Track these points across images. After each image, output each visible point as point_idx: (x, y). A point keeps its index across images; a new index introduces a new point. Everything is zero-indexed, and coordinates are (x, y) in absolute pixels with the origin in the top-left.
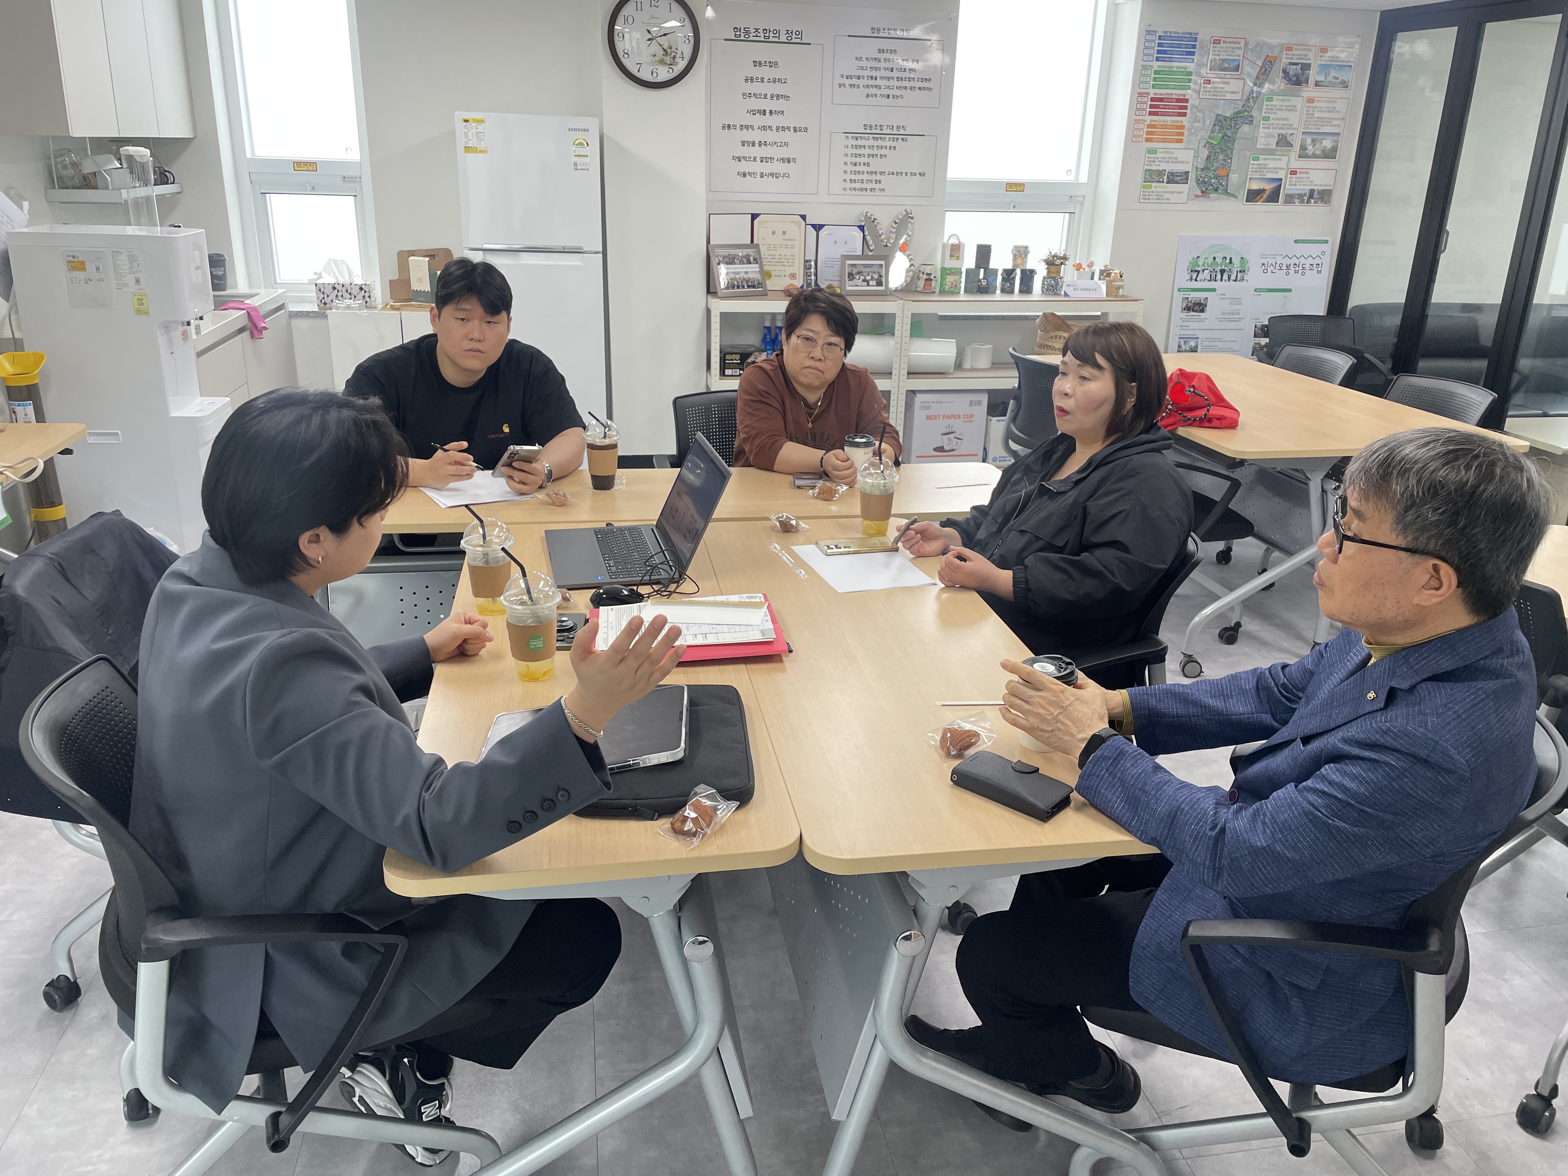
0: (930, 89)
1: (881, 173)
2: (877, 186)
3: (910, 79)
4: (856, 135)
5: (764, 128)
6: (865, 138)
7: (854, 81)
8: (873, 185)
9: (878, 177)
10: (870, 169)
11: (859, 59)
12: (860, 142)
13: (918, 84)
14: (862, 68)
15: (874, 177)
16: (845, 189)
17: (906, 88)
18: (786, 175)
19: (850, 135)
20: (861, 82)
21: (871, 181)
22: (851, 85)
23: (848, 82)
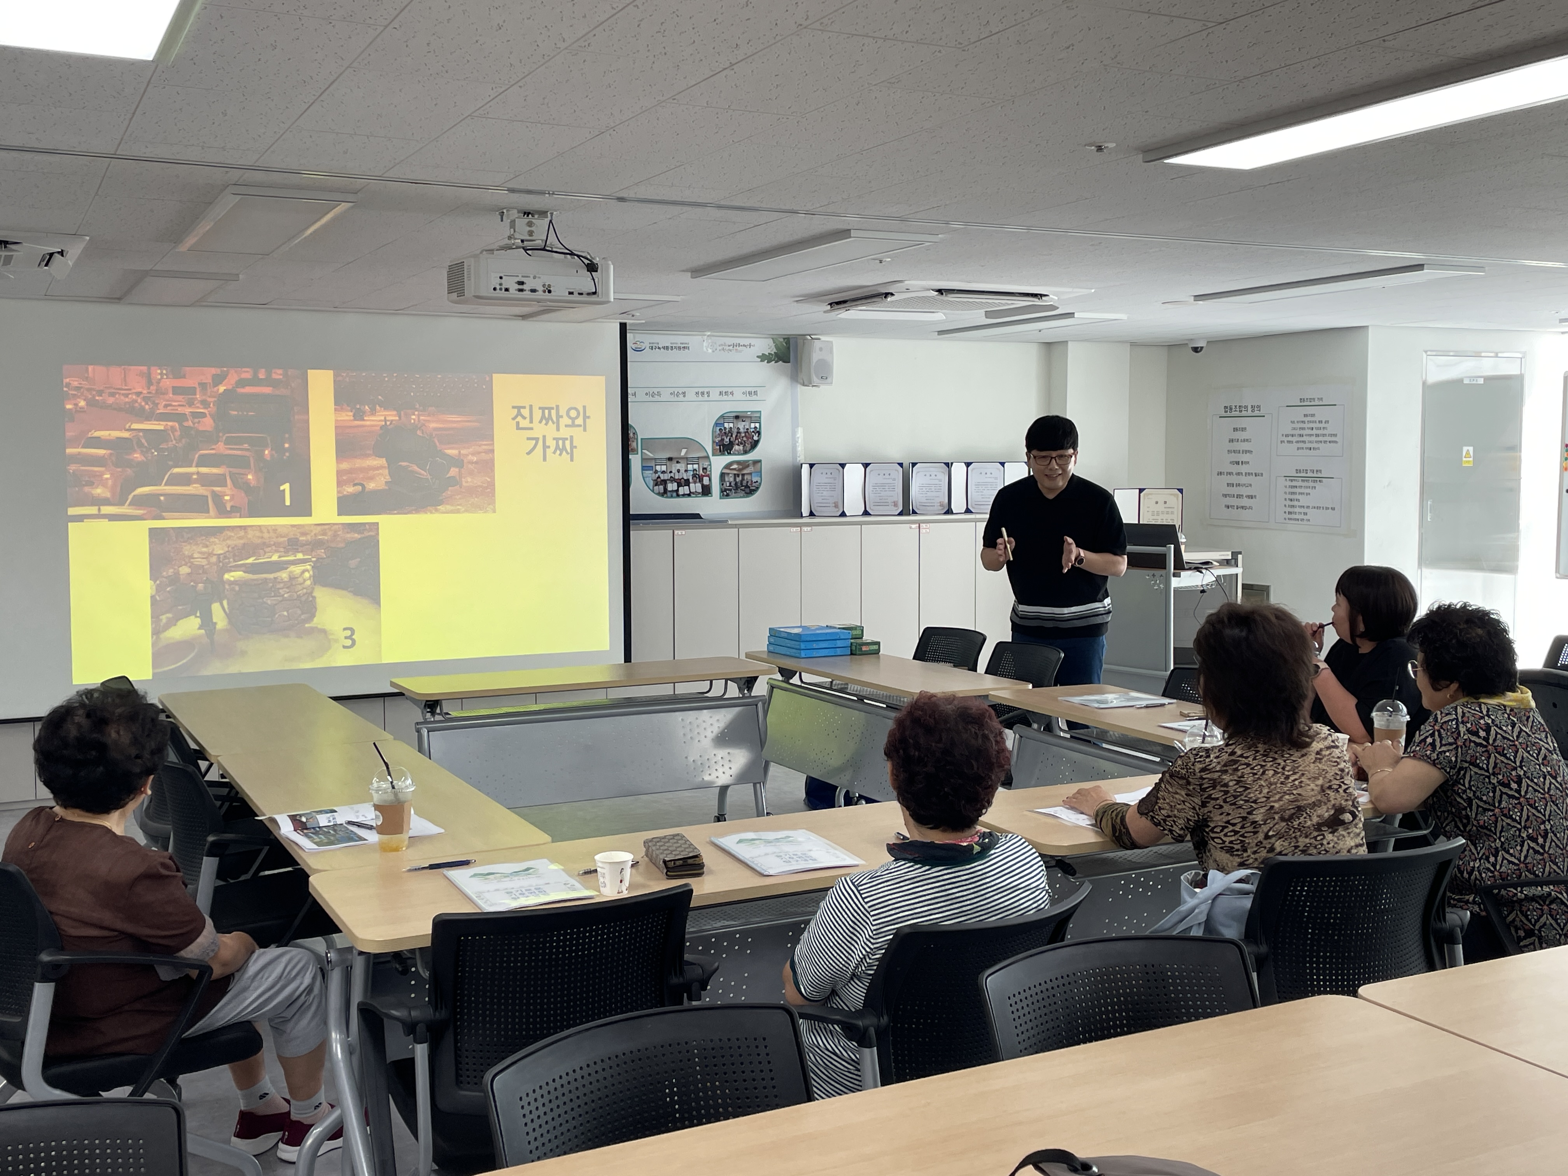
0: (1336, 442)
1: (1308, 507)
2: (1305, 517)
3: (1324, 435)
4: (1292, 478)
5: (1238, 474)
6: (1296, 480)
7: (1290, 439)
8: (1302, 516)
9: (1305, 510)
10: (1300, 504)
11: (1293, 422)
12: (1294, 484)
13: (1328, 439)
14: (1294, 429)
15: (1302, 510)
16: (1285, 519)
17: (1321, 442)
18: (1250, 508)
19: (1288, 478)
20: (1294, 439)
21: (1301, 513)
22: (1288, 441)
23: (1286, 439)
